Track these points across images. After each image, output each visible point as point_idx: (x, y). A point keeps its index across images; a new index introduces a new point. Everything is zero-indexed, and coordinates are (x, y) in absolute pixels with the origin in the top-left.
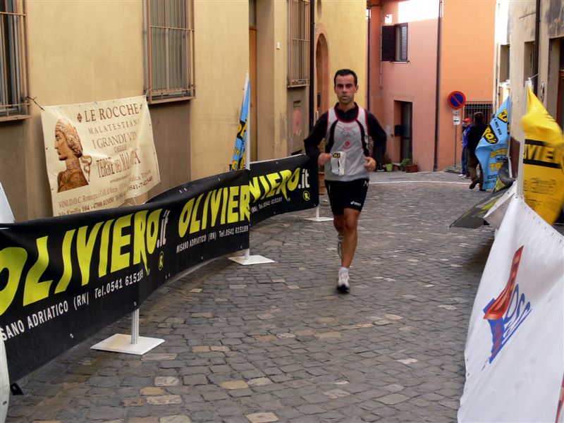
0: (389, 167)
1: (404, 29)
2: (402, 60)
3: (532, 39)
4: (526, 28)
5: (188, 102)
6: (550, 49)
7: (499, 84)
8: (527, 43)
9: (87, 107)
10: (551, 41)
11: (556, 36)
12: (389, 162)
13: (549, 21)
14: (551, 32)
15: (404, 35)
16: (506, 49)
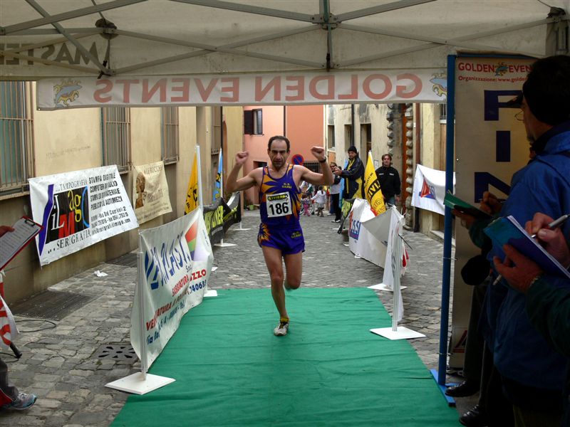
0: (251, 207)
1: (259, 112)
2: (259, 134)
3: (350, 123)
4: (345, 116)
5: (175, 164)
6: (361, 130)
7: (328, 150)
8: (346, 125)
9: (147, 166)
10: (361, 125)
11: (364, 123)
12: (251, 204)
13: (360, 113)
14: (361, 120)
15: (260, 117)
16: (332, 128)
